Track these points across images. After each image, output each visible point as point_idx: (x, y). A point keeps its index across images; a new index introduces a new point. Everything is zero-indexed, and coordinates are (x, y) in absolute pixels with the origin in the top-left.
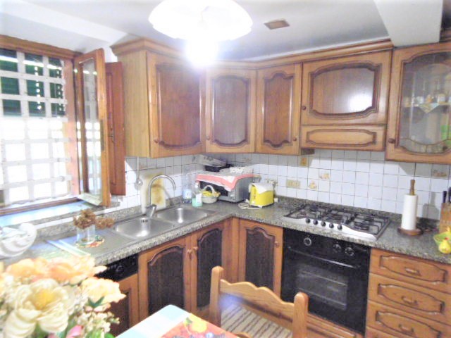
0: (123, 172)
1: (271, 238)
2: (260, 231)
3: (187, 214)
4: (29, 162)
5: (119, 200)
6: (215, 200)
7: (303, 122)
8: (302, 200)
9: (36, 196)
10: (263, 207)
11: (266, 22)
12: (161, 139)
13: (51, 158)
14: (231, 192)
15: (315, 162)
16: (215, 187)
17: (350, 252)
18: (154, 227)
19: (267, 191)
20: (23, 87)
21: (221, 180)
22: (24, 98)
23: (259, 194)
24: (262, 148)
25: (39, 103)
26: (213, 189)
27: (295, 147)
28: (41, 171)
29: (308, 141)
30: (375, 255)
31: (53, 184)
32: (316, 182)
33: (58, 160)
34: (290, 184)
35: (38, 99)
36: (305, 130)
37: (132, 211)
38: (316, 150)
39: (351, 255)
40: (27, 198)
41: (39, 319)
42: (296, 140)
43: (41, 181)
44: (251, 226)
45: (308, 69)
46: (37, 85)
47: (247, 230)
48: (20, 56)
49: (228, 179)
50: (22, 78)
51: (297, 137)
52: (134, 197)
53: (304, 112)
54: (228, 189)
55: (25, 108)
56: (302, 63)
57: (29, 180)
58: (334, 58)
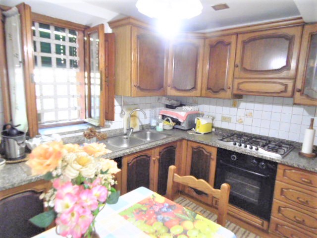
0: (113, 106)
1: (209, 154)
2: (201, 149)
3: (152, 135)
4: (56, 97)
5: (110, 124)
6: (171, 128)
7: (235, 76)
8: (232, 130)
9: (59, 119)
10: (205, 134)
11: (213, 5)
12: (138, 85)
13: (69, 95)
14: (183, 123)
15: (243, 105)
16: (172, 119)
17: (263, 166)
18: (131, 142)
19: (208, 123)
20: (53, 48)
21: (177, 115)
22: (54, 56)
23: (202, 125)
24: (206, 94)
25: (62, 59)
26: (170, 120)
27: (229, 93)
28: (63, 103)
29: (238, 89)
30: (280, 169)
31: (70, 112)
32: (243, 118)
33: (73, 96)
34: (224, 119)
35: (62, 56)
36: (237, 81)
37: (118, 132)
38: (244, 96)
39: (264, 168)
40: (54, 119)
41: (81, 170)
42: (229, 88)
43: (63, 109)
44: (195, 145)
45: (241, 38)
46: (62, 47)
47: (193, 148)
48: (52, 28)
49: (181, 114)
50: (53, 42)
51: (231, 86)
52: (119, 123)
53: (237, 69)
54: (181, 120)
55: (54, 62)
56: (237, 34)
57: (56, 108)
58: (259, 31)
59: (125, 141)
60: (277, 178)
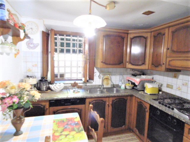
1: (145, 108)
2: (142, 103)
3: (117, 91)
4: (71, 67)
5: (92, 82)
8: (173, 95)
9: (72, 77)
10: (150, 94)
12: (104, 61)
13: (77, 66)
15: (181, 76)
17: (175, 122)
19: (153, 88)
20: (71, 45)
21: (135, 81)
22: (71, 48)
23: (149, 87)
24: (151, 67)
25: (76, 49)
26: (130, 83)
27: (163, 67)
28: (74, 70)
29: (169, 65)
30: (187, 127)
31: (77, 74)
32: (181, 87)
33: (79, 67)
34: (168, 86)
35: (75, 48)
36: (168, 59)
37: (97, 86)
39: (175, 124)
40: (70, 77)
42: (164, 64)
43: (74, 73)
44: (139, 100)
45: (171, 29)
46: (76, 44)
47: (138, 102)
48: (71, 36)
50: (71, 42)
51: (165, 63)
53: (168, 51)
54: (136, 84)
55: (71, 51)
56: (169, 27)
57: (71, 72)
58: (182, 23)
59: (99, 91)
60: (185, 134)
